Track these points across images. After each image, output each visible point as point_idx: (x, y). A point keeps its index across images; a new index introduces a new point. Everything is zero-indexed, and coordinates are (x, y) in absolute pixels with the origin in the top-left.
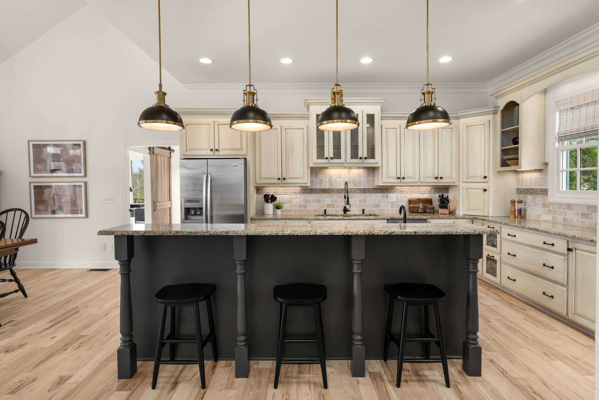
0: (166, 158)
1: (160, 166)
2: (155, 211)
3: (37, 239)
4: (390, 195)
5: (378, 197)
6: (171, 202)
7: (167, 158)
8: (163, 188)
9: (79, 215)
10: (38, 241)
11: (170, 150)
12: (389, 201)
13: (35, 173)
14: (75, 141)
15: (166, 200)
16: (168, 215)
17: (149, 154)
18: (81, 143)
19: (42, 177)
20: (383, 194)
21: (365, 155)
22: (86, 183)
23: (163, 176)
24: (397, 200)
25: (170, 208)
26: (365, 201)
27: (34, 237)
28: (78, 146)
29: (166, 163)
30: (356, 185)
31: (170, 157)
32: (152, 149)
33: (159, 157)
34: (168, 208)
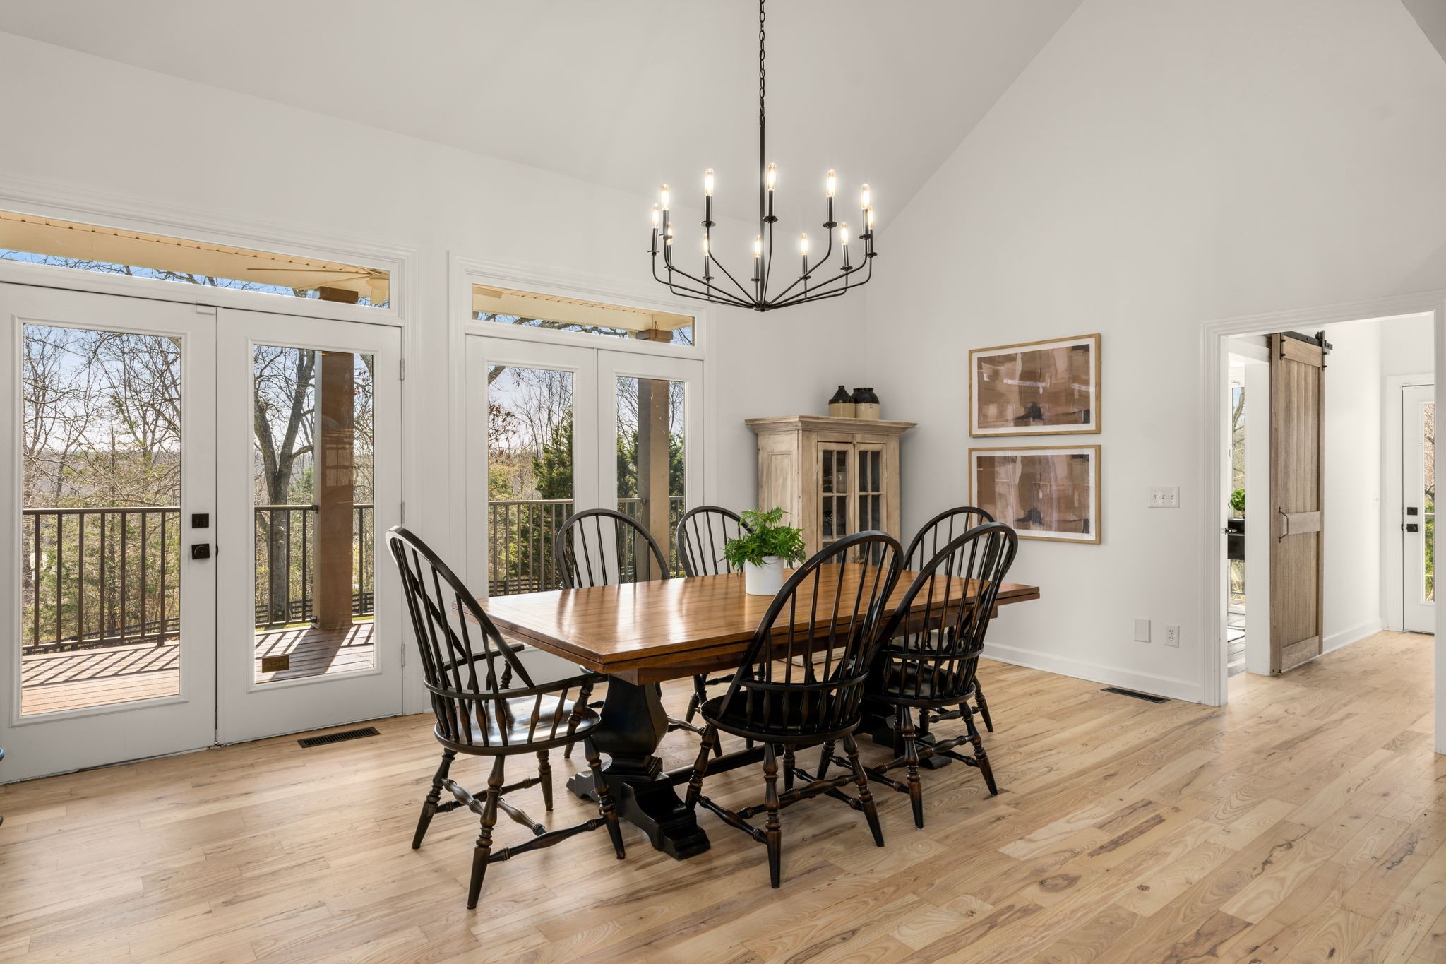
0: (1310, 370)
1: (1295, 399)
2: (1282, 540)
3: (1038, 589)
6: (1322, 515)
7: (1314, 371)
8: (1303, 468)
9: (1085, 537)
10: (1040, 592)
11: (1320, 345)
13: (982, 427)
14: (1076, 338)
15: (1308, 508)
16: (1312, 556)
17: (1267, 359)
18: (1091, 342)
19: (997, 436)
22: (1098, 449)
23: (1302, 428)
25: (1318, 533)
27: (1032, 584)
28: (1082, 351)
29: (1310, 387)
31: (1320, 366)
32: (1276, 342)
33: (1294, 367)
34: (1312, 535)
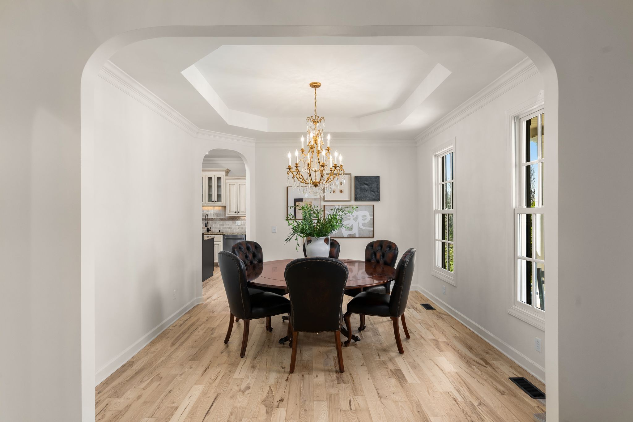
4: (237, 222)
5: (230, 223)
12: (237, 225)
20: (233, 221)
21: (216, 200)
24: (241, 224)
26: (223, 225)
30: (217, 216)
